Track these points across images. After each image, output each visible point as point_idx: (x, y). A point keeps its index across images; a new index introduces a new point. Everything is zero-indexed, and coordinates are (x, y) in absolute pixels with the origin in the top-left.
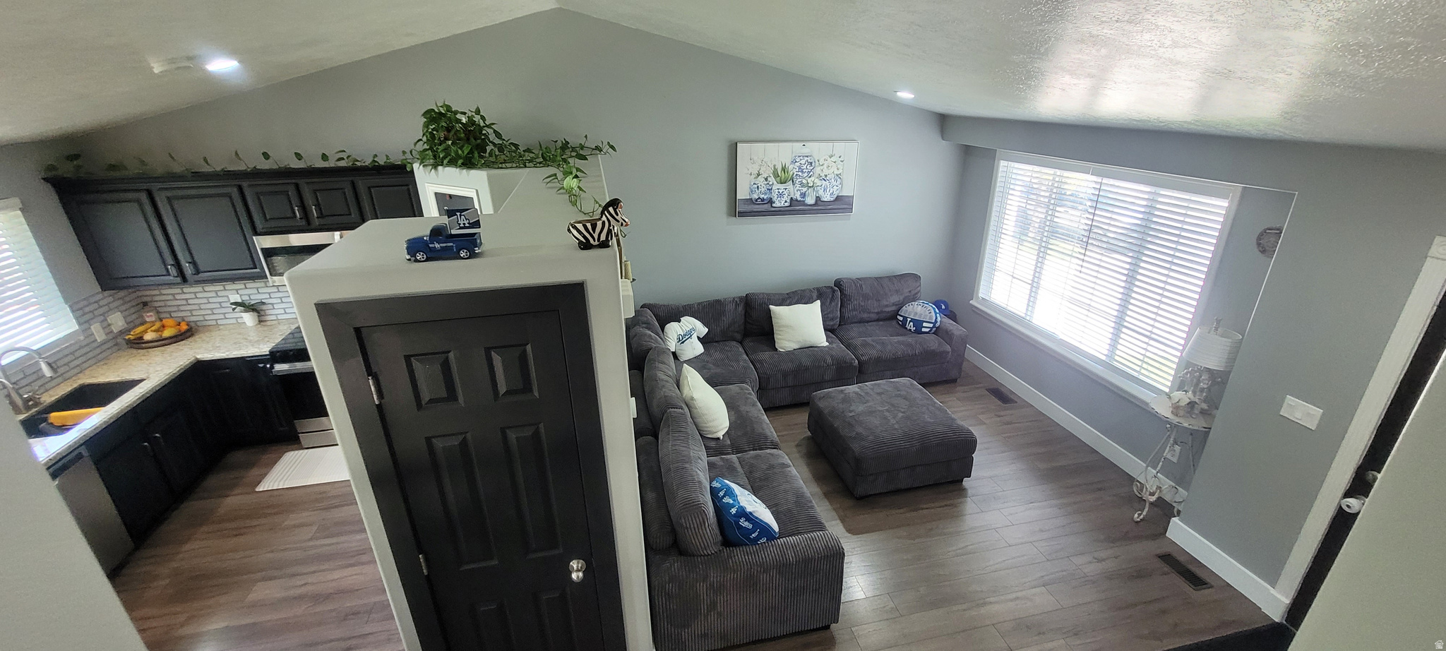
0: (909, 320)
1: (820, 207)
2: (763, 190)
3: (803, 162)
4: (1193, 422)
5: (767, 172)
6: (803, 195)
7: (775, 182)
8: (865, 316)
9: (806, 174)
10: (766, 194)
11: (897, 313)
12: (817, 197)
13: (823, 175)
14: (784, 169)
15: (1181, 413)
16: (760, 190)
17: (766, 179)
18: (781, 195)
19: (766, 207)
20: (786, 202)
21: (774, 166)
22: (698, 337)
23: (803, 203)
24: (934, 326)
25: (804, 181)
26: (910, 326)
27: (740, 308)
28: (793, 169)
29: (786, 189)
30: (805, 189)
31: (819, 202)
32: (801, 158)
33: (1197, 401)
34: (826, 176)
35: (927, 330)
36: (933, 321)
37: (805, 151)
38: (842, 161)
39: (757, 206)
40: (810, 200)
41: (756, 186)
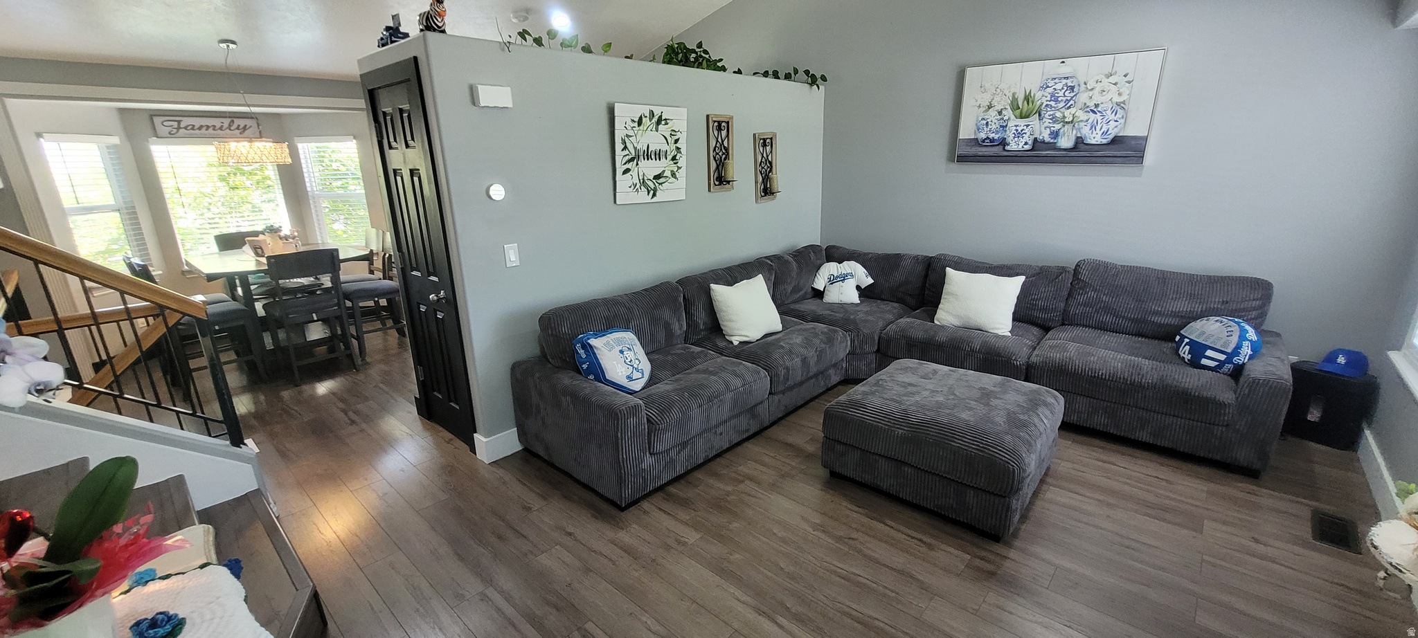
0: (1186, 340)
1: (1082, 153)
2: (994, 127)
3: (1059, 86)
5: (1002, 102)
6: (1055, 135)
7: (1013, 117)
8: (1108, 319)
9: (1062, 104)
10: (997, 132)
11: (1177, 330)
12: (1078, 138)
13: (1091, 104)
14: (1027, 98)
16: (990, 127)
17: (1000, 113)
18: (1019, 134)
19: (997, 150)
20: (1026, 143)
21: (1014, 94)
22: (858, 288)
23: (1052, 146)
24: (1229, 359)
25: (1058, 115)
26: (1185, 351)
28: (1041, 98)
29: (1027, 126)
30: (1057, 126)
31: (1081, 146)
32: (1057, 81)
34: (1097, 106)
35: (1212, 364)
36: (1229, 350)
37: (1064, 70)
38: (1129, 82)
39: (984, 149)
40: (1066, 142)
41: (985, 122)
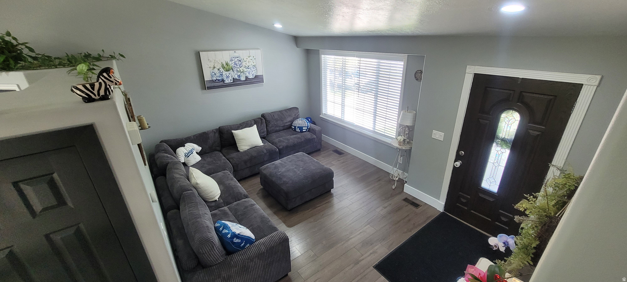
0: (297, 127)
1: (248, 82)
2: (218, 75)
3: (236, 60)
4: (406, 147)
5: (218, 66)
6: (239, 76)
7: (224, 71)
8: (278, 129)
9: (238, 66)
10: (220, 77)
11: (291, 125)
12: (246, 77)
13: (247, 66)
14: (227, 64)
15: (402, 144)
16: (216, 75)
17: (219, 70)
18: (228, 77)
19: (221, 83)
20: (231, 80)
21: (222, 63)
22: (197, 153)
23: (240, 80)
24: (307, 128)
25: (238, 69)
26: (298, 130)
27: (217, 135)
28: (231, 64)
29: (230, 74)
30: (239, 73)
31: (247, 79)
32: (235, 58)
33: (406, 139)
34: (248, 66)
35: (305, 130)
36: (307, 126)
37: (236, 55)
38: (255, 59)
39: (217, 83)
40: (243, 78)
41: (214, 73)
